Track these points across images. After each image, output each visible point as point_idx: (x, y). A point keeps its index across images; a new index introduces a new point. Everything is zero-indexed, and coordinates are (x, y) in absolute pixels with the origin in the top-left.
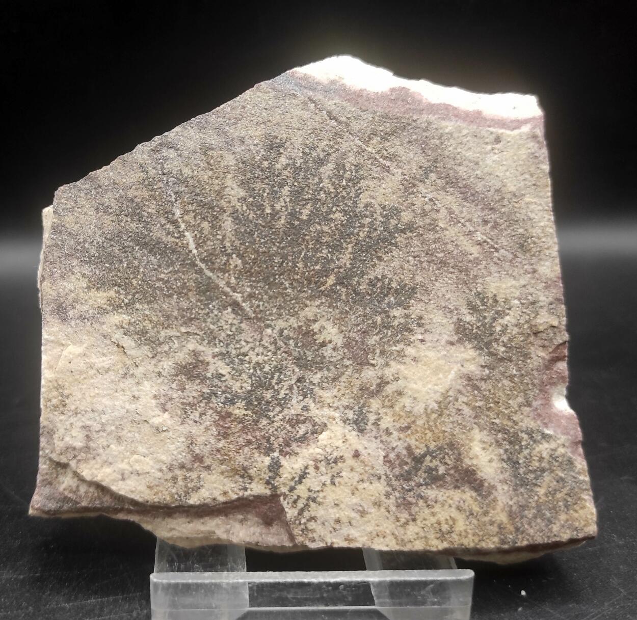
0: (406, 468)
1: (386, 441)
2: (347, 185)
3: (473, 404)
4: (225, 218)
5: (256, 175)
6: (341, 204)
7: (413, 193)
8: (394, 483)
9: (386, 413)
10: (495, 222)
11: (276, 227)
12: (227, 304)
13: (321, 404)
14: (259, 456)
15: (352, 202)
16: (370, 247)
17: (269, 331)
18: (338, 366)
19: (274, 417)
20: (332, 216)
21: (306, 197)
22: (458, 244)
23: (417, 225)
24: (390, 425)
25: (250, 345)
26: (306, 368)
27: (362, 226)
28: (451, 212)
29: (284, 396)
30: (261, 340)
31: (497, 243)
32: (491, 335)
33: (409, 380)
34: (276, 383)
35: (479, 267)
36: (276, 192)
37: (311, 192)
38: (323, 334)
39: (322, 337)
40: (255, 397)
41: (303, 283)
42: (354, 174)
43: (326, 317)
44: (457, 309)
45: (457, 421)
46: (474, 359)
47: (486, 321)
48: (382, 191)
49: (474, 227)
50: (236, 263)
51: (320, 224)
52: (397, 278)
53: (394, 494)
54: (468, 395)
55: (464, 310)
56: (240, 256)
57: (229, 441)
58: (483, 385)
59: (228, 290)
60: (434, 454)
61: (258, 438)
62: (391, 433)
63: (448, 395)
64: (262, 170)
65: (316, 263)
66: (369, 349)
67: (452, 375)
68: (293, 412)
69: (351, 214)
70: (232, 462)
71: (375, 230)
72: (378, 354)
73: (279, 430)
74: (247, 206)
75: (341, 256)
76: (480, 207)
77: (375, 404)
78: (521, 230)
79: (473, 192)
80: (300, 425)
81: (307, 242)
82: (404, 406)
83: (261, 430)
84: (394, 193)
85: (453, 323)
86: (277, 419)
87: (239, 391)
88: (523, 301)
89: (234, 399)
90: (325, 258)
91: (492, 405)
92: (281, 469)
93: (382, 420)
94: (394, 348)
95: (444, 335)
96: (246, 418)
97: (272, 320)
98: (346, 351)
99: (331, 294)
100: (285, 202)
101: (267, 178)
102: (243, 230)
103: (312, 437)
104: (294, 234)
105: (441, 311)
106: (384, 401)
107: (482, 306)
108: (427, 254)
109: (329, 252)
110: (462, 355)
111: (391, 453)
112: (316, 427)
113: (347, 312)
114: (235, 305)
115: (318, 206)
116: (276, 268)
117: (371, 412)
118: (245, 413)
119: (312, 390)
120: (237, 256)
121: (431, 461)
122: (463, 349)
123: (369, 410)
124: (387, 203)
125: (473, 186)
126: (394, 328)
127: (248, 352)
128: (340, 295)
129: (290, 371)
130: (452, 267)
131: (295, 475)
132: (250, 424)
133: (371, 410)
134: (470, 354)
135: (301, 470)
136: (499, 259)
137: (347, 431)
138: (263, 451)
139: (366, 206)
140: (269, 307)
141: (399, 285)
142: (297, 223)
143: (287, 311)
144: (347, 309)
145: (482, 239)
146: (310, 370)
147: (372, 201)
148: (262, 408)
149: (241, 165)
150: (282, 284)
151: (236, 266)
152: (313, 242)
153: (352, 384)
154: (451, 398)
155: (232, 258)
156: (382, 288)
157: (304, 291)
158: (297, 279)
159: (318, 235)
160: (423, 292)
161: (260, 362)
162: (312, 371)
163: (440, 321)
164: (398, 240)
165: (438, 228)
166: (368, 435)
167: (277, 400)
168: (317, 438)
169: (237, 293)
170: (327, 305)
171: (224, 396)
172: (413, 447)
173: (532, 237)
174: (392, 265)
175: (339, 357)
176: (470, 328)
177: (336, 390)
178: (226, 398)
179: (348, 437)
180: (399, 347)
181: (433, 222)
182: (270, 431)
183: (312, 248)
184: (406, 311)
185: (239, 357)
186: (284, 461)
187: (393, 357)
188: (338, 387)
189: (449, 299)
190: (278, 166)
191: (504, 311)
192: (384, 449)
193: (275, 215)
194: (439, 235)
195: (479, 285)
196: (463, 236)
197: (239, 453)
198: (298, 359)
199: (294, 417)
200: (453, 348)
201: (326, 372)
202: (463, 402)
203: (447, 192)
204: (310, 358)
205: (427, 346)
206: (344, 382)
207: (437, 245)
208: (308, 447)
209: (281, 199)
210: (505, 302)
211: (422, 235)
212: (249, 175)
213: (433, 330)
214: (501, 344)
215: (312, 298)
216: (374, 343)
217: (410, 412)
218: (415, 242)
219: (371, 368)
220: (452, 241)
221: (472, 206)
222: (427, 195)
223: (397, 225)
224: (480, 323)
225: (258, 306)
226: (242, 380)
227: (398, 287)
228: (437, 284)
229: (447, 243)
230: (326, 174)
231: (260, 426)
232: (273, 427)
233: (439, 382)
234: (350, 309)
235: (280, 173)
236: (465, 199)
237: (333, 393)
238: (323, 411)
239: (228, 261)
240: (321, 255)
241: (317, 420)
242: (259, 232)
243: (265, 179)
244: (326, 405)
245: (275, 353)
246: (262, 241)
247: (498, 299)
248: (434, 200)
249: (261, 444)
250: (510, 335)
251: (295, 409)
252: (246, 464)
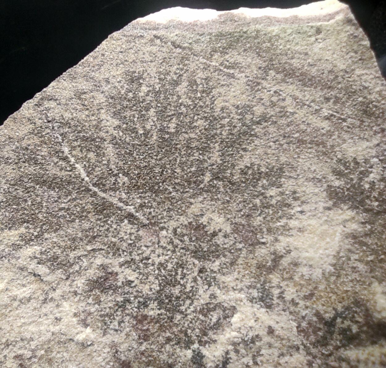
0: (320, 334)
1: (295, 312)
2: (202, 96)
3: (365, 259)
4: (106, 146)
5: (125, 105)
6: (201, 112)
7: (258, 90)
8: (314, 351)
9: (287, 285)
10: (336, 97)
11: (151, 143)
12: (123, 218)
13: (226, 289)
14: (181, 351)
15: (209, 109)
16: (234, 142)
17: (164, 233)
18: (232, 251)
19: (186, 310)
20: (195, 124)
21: (170, 114)
22: (309, 122)
23: (270, 115)
24: (294, 296)
25: (150, 249)
26: (205, 259)
27: (223, 126)
28: (295, 98)
29: (191, 289)
30: (159, 242)
31: (342, 114)
32: (362, 193)
33: (300, 250)
34: (181, 279)
35: (333, 138)
36: (143, 115)
37: (173, 108)
38: (212, 225)
39: (212, 228)
40: (165, 296)
41: (184, 185)
42: (205, 86)
43: (211, 209)
44: (324, 178)
45: (356, 279)
46: (353, 218)
47: (354, 182)
48: (232, 94)
49: (319, 106)
50: (123, 181)
51: (186, 133)
52: (264, 163)
53: (315, 362)
54: (358, 252)
55: (331, 177)
56: (126, 174)
57: (150, 342)
58: (369, 241)
59: (121, 205)
60: (344, 315)
61: (176, 333)
62: (298, 304)
63: (341, 256)
64: (129, 101)
65: (191, 166)
66: (256, 229)
67: (338, 237)
68: (202, 302)
69: (211, 118)
70: (157, 362)
71: (235, 127)
72: (266, 233)
73: (193, 321)
74: (123, 132)
75: (211, 155)
76: (319, 88)
77: (275, 279)
78: (360, 99)
79: (310, 77)
80: (211, 313)
81: (180, 149)
82: (303, 276)
83: (177, 325)
84: (243, 94)
85: (324, 190)
86: (189, 311)
87: (149, 293)
88: (381, 158)
89: (147, 302)
90: (198, 160)
91: (383, 257)
92: (204, 360)
93: (285, 293)
94: (279, 224)
95: (320, 203)
96: (161, 317)
97: (165, 222)
98: (236, 235)
99: (211, 189)
100: (154, 122)
101: (134, 105)
102: (123, 153)
103: (225, 322)
104: (167, 146)
105: (311, 183)
106: (282, 274)
107: (346, 169)
108: (285, 137)
109: (200, 154)
110: (342, 217)
111: (302, 322)
112: (227, 312)
113: (228, 202)
114: (130, 216)
115: (181, 119)
116: (158, 178)
117: (274, 287)
118: (159, 312)
119: (214, 278)
120: (123, 175)
121: (343, 323)
122: (340, 212)
123: (271, 286)
124: (239, 103)
125: (309, 73)
126: (273, 207)
127: (150, 255)
128: (219, 188)
129: (190, 264)
130: (309, 143)
131: (218, 363)
132: (166, 322)
133: (273, 285)
134: (349, 214)
135: (223, 356)
136: (349, 127)
137: (256, 310)
138: (183, 345)
139: (222, 109)
140: (159, 212)
141: (268, 168)
142: (167, 136)
143: (176, 212)
144: (228, 198)
145: (329, 113)
146: (208, 260)
147: (226, 104)
148: (173, 304)
149: (110, 101)
150: (166, 189)
151: (124, 183)
152: (185, 149)
153: (249, 265)
154: (344, 259)
155: (119, 177)
156: (253, 174)
157: (187, 192)
158: (178, 183)
159: (187, 142)
160: (290, 169)
161: (163, 262)
162: (210, 260)
163: (312, 191)
164: (256, 131)
165: (288, 114)
166: (276, 309)
167: (185, 294)
168: (229, 322)
169: (130, 205)
170: (210, 199)
171: (137, 301)
172: (322, 312)
173: (372, 102)
174: (257, 153)
175: (232, 243)
176: (342, 191)
177: (236, 273)
178: (139, 302)
179: (258, 315)
180: (283, 222)
181: (282, 110)
182: (186, 325)
183: (184, 154)
184: (280, 190)
185: (143, 262)
186: (205, 351)
187: (280, 233)
188: (237, 270)
189: (315, 171)
190: (142, 94)
191: (367, 171)
192: (295, 320)
193: (147, 134)
194: (291, 119)
195: (338, 153)
196: (312, 115)
197: (162, 352)
198: (195, 252)
199: (205, 306)
200: (332, 212)
201: (223, 259)
202: (356, 260)
203: (288, 83)
204: (205, 249)
205: (307, 215)
206: (241, 264)
207: (292, 128)
208: (224, 333)
209: (150, 120)
210: (365, 163)
211: (276, 122)
212: (119, 107)
213: (309, 200)
214: (373, 199)
215: (194, 196)
216: (259, 223)
217: (310, 279)
218: (272, 129)
219: (263, 246)
220: (303, 122)
221: (312, 89)
222: (271, 89)
223: (252, 118)
224: (349, 185)
225: (150, 213)
226: (149, 282)
227: (267, 170)
228: (300, 160)
229: (299, 124)
230: (182, 92)
231: (176, 322)
232: (187, 320)
233: (328, 246)
234: (230, 198)
235: (144, 100)
236: (304, 85)
237: (234, 276)
238: (229, 295)
239: (116, 180)
240: (194, 158)
241: (226, 305)
242: (137, 150)
243: (132, 107)
244: (231, 289)
245: (174, 251)
246: (141, 157)
247: (359, 161)
248: (278, 91)
249: (180, 339)
250: (379, 190)
251: (203, 299)
252: (170, 361)
